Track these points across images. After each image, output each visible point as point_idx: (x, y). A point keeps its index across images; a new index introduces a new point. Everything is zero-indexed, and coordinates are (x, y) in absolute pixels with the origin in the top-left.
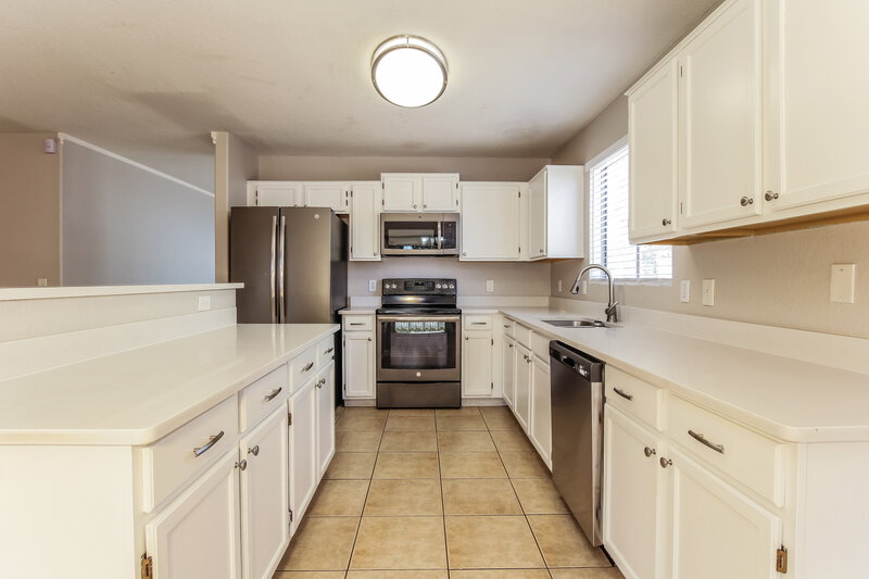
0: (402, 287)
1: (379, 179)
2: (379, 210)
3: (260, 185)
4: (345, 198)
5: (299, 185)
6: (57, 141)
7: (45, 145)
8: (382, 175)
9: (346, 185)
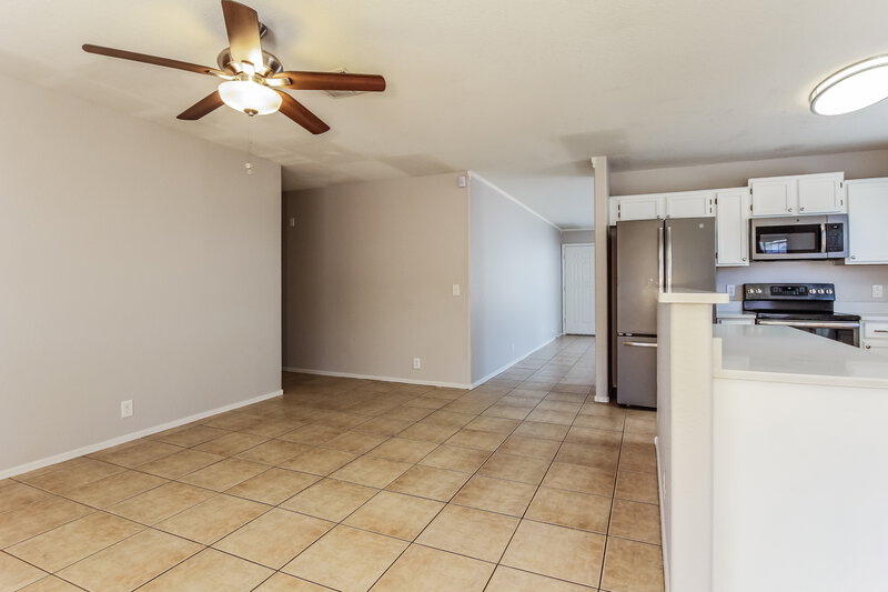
0: (768, 292)
1: (746, 185)
2: (747, 215)
3: (624, 200)
4: (709, 206)
5: (660, 197)
6: (467, 177)
7: (458, 181)
8: (750, 181)
9: (710, 194)
